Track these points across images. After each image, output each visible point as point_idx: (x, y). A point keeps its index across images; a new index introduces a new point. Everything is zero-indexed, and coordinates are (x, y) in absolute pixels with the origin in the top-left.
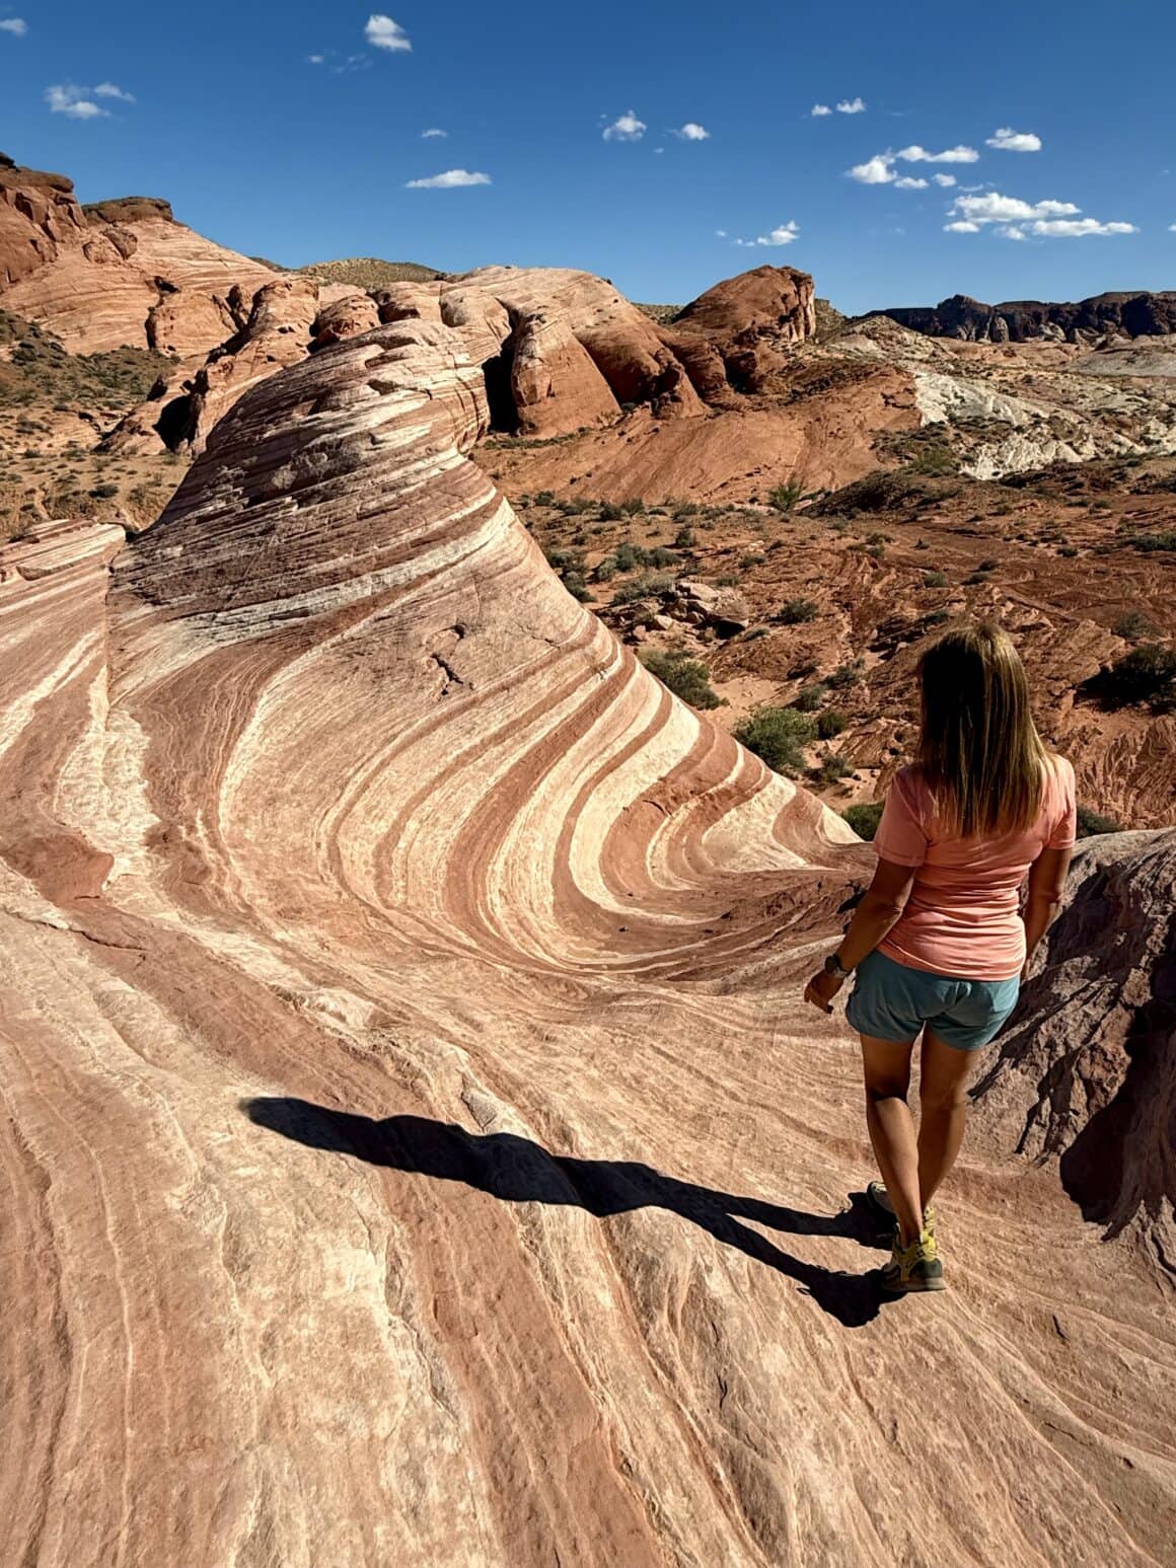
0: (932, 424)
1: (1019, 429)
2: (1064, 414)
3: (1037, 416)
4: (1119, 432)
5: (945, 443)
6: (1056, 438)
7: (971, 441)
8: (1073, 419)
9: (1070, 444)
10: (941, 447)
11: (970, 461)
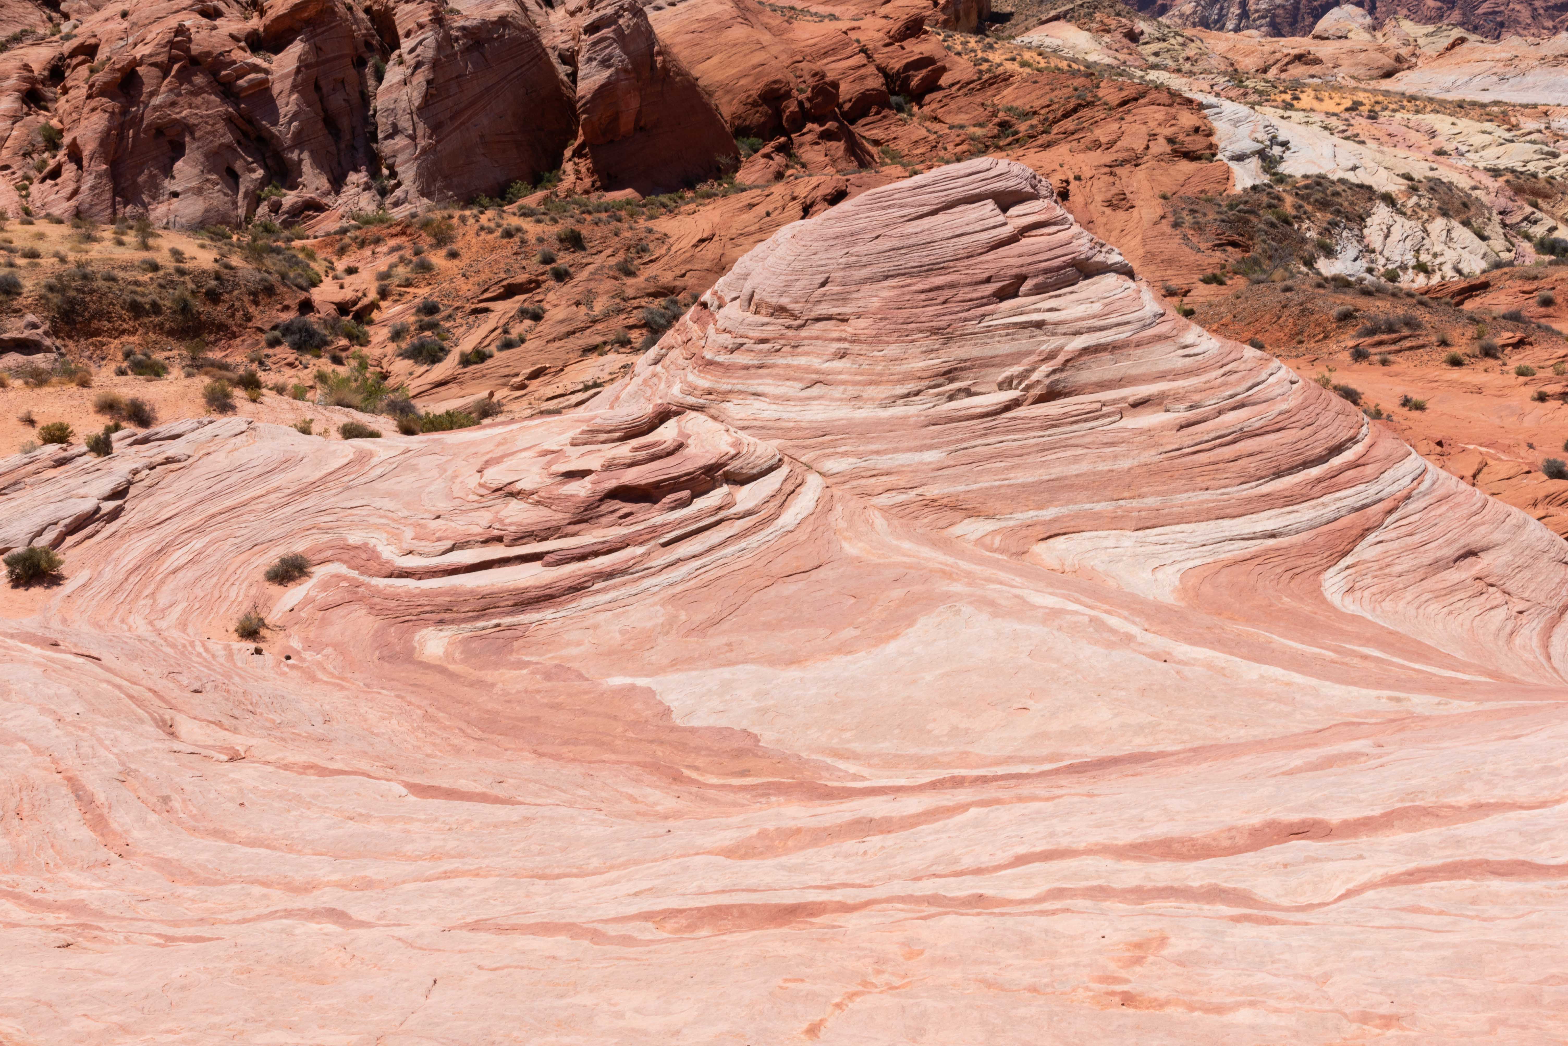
0: (1254, 188)
1: (1389, 199)
2: (1445, 174)
3: (1408, 177)
4: (1535, 205)
5: (1287, 222)
6: (1445, 214)
7: (1323, 217)
8: (1463, 182)
9: (1466, 223)
10: (1283, 228)
11: (1329, 252)
